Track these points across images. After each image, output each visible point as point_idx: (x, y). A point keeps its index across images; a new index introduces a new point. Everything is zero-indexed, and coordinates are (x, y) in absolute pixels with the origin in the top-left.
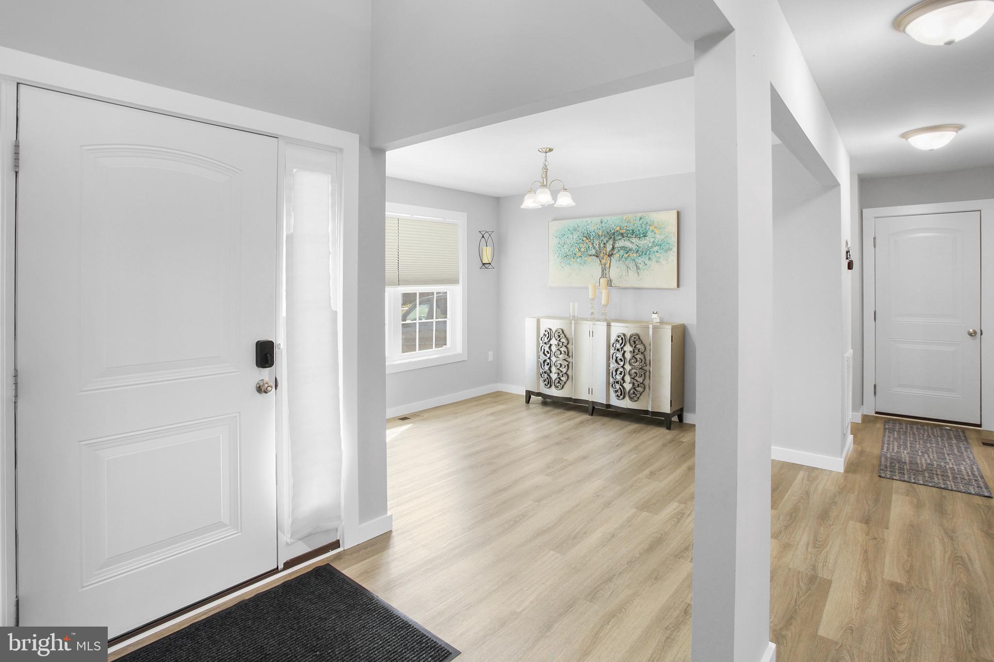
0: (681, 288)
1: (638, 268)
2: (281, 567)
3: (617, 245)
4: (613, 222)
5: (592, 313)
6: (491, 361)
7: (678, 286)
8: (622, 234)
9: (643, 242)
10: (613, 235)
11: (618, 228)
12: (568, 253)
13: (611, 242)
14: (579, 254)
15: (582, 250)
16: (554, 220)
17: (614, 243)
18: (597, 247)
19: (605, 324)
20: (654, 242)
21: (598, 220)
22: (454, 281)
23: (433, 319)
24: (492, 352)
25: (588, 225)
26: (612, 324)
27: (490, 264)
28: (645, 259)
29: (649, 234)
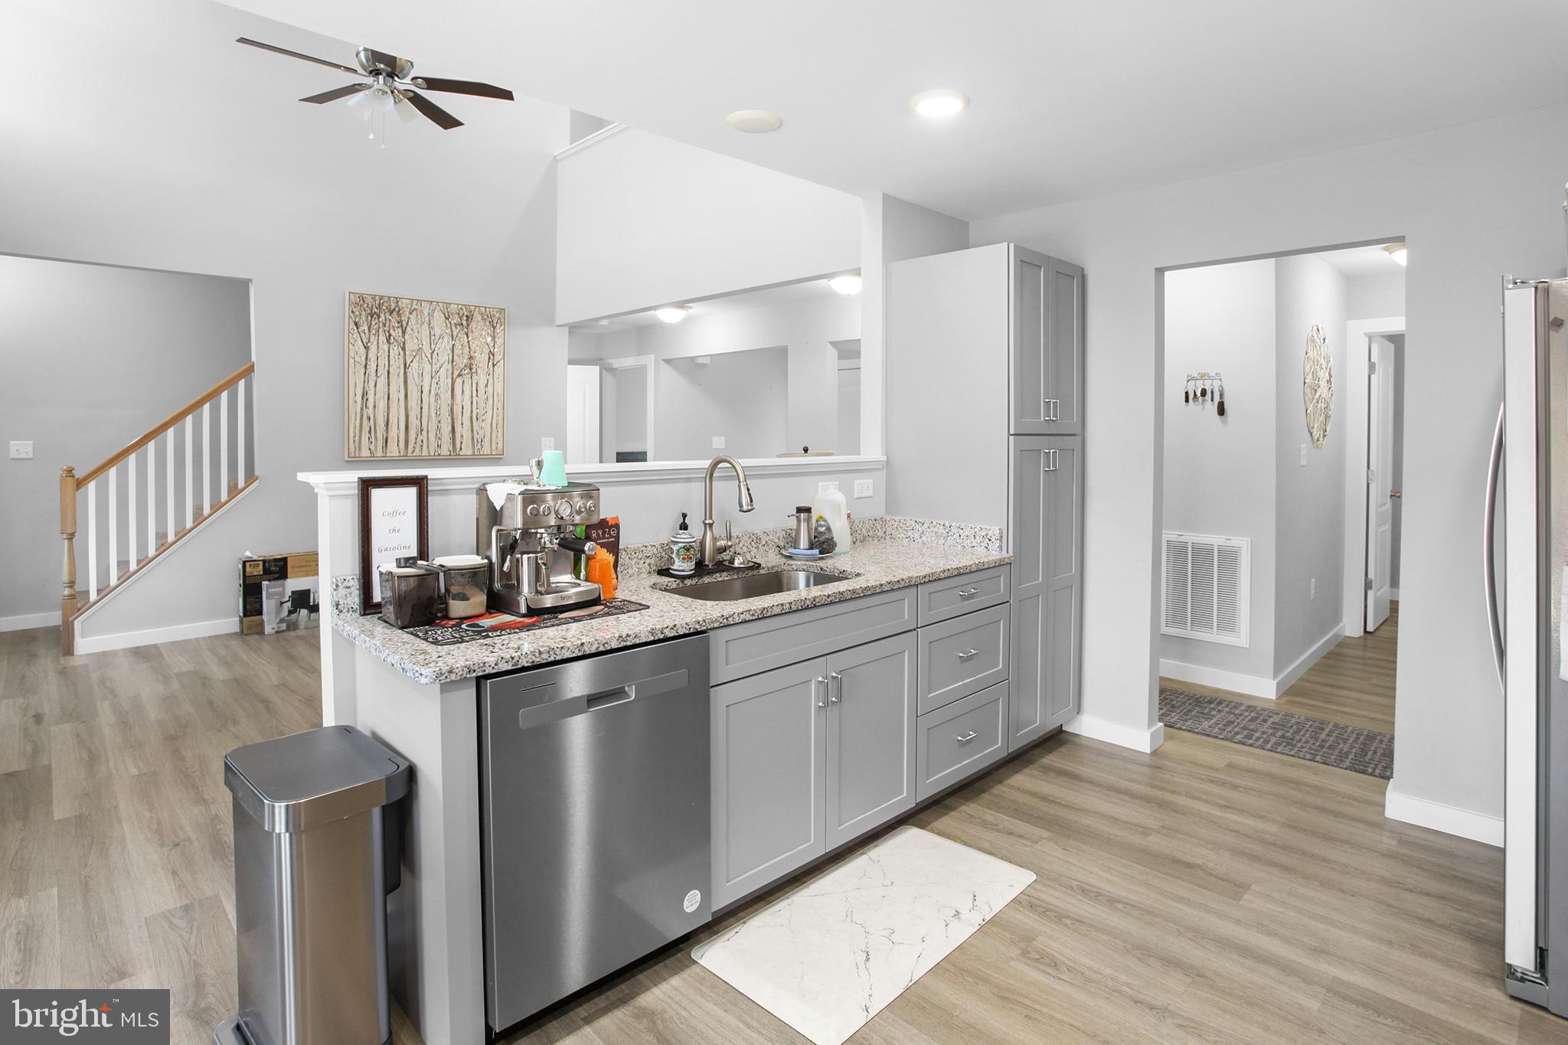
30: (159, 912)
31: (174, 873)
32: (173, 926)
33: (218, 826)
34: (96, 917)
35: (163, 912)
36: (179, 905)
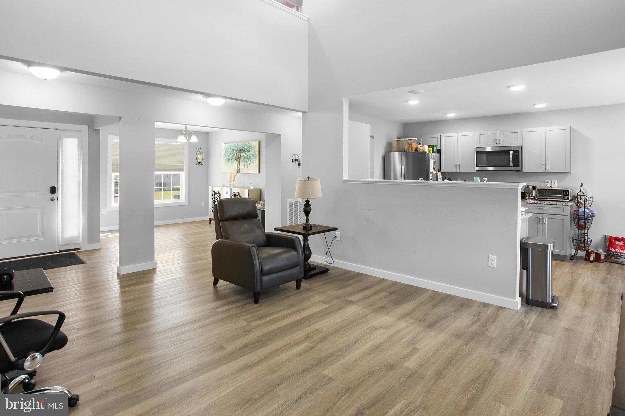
0: (260, 173)
1: (247, 165)
2: (58, 251)
3: (242, 155)
4: (241, 145)
5: (230, 184)
6: (203, 206)
7: (259, 172)
8: (243, 150)
9: (249, 154)
10: (241, 151)
11: (242, 148)
12: (228, 158)
13: (240, 154)
14: (231, 159)
15: (232, 157)
16: (225, 144)
17: (241, 154)
18: (236, 155)
19: (230, 188)
20: (252, 154)
21: (236, 144)
22: (182, 170)
23: (161, 187)
24: (204, 202)
25: (233, 146)
26: (233, 188)
27: (201, 163)
28: (249, 161)
29: (251, 150)
30: (547, 336)
31: (534, 343)
32: (547, 331)
33: (504, 348)
34: (566, 345)
35: (547, 335)
36: (541, 334)
